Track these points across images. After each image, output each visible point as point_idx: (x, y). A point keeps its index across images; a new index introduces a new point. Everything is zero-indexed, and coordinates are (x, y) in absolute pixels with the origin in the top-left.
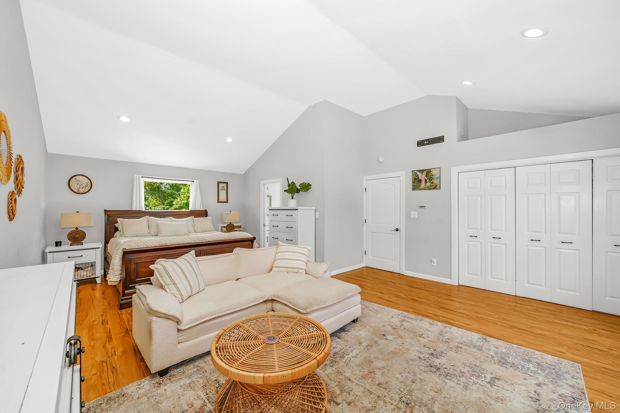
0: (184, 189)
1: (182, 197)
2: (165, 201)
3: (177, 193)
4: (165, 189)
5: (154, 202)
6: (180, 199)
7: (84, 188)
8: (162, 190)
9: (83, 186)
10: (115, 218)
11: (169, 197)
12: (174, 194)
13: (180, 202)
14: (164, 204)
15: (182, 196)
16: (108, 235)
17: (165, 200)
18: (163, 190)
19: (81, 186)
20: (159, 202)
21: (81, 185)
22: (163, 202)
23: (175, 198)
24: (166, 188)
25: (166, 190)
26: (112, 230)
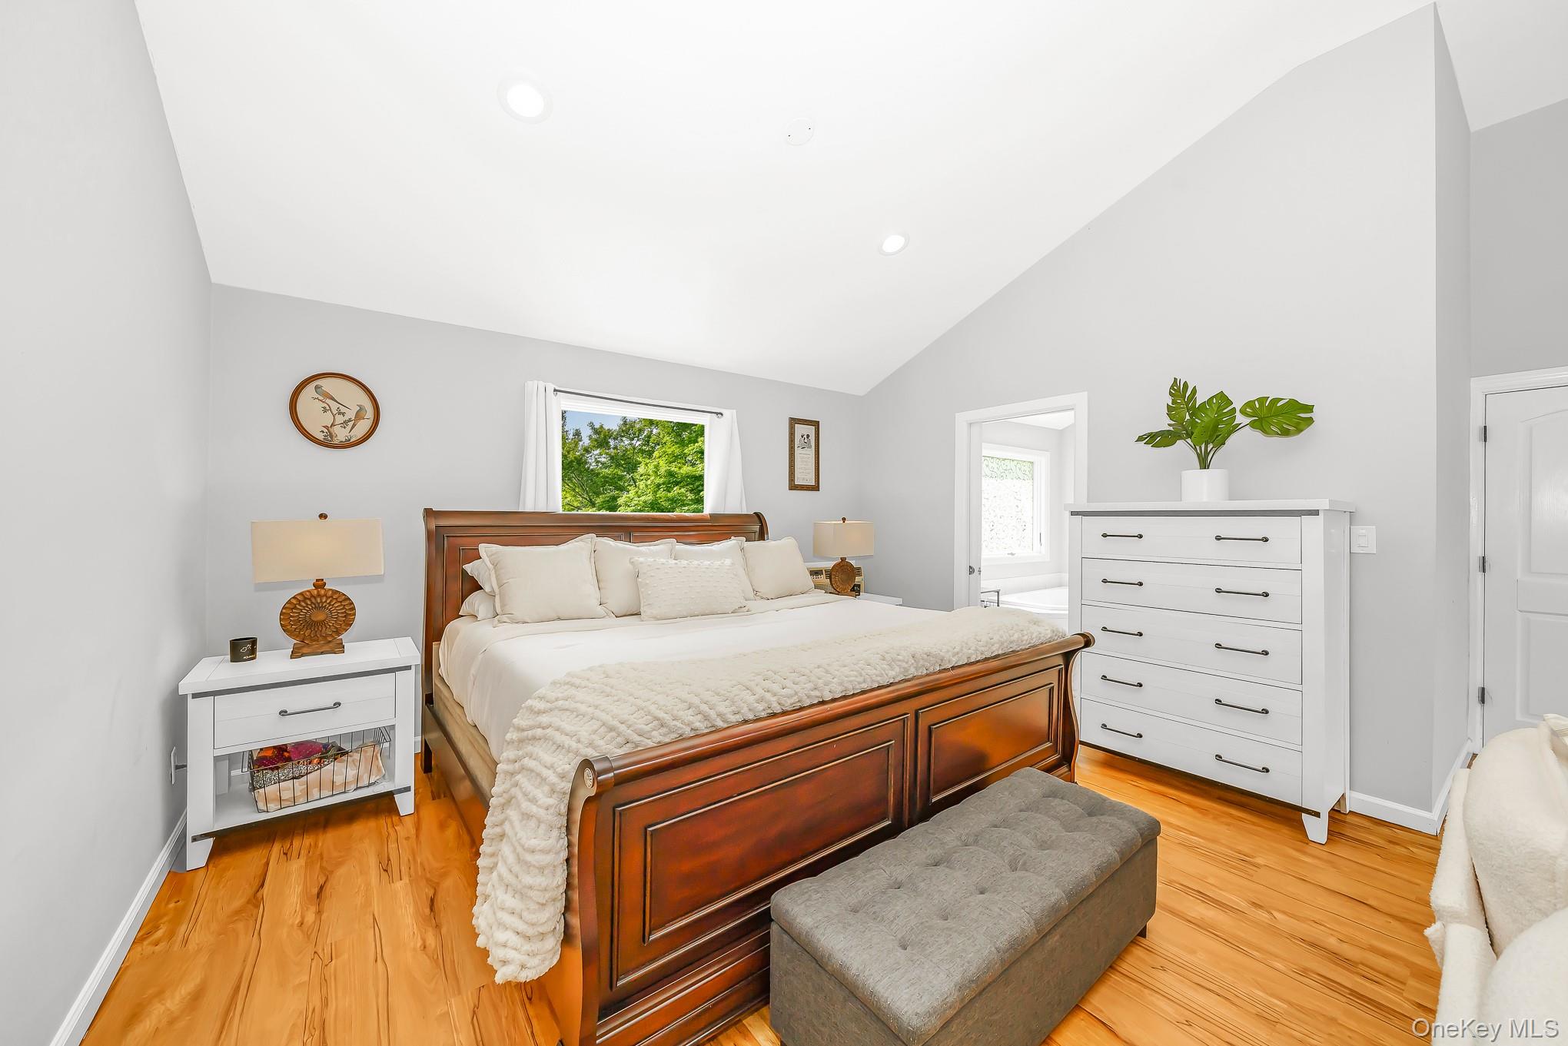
0: (646, 464)
1: (641, 487)
2: (598, 496)
3: (628, 477)
4: (598, 465)
5: (568, 499)
6: (637, 492)
7: (351, 424)
8: (588, 468)
9: (346, 418)
10: (465, 543)
11: (607, 486)
12: (621, 478)
13: (636, 499)
14: (593, 505)
15: (642, 485)
16: (438, 608)
17: (598, 494)
18: (591, 467)
19: (340, 419)
20: (581, 499)
21: (339, 414)
22: (591, 499)
23: (622, 489)
24: (598, 462)
25: (601, 468)
26: (456, 587)
